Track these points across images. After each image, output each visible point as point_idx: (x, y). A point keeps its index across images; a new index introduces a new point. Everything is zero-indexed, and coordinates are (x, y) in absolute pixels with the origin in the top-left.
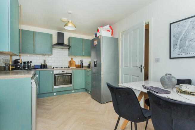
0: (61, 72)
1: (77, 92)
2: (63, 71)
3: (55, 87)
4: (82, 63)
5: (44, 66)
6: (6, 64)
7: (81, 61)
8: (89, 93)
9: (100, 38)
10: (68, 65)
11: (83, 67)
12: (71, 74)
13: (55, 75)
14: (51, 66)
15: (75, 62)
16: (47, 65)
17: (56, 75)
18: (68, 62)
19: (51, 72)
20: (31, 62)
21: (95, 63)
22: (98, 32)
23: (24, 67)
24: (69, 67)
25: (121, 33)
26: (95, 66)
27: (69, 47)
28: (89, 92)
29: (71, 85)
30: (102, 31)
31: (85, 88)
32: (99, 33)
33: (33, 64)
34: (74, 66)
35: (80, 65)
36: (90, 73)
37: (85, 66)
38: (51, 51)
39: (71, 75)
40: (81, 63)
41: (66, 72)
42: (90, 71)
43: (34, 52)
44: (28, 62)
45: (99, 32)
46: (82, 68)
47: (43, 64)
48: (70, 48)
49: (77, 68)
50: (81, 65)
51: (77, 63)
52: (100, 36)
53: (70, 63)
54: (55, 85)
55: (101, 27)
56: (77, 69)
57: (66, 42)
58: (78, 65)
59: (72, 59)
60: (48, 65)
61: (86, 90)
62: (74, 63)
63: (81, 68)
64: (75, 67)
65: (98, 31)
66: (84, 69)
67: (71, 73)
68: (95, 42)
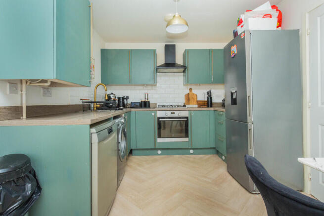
0: (169, 114)
1: (199, 154)
2: (172, 113)
3: (159, 140)
4: (211, 98)
5: (145, 104)
6: (84, 101)
7: (208, 93)
8: (224, 160)
9: (244, 38)
10: (184, 102)
11: (213, 106)
12: (187, 118)
13: (159, 118)
14: (156, 104)
15: (196, 95)
16: (149, 102)
17: (160, 120)
18: (184, 97)
19: (153, 114)
20: (127, 98)
21: (234, 97)
22: (239, 25)
23: (119, 106)
24: (184, 106)
25: (307, 15)
26: (234, 102)
27: (184, 68)
28: (224, 158)
29: (186, 140)
30: (250, 19)
31: (214, 148)
32: (242, 26)
33: (129, 101)
34: (195, 102)
35: (206, 101)
36: (223, 119)
37: (216, 103)
38: (154, 79)
39: (188, 120)
40: (208, 98)
41: (177, 114)
42: (224, 114)
43: (130, 82)
44: (123, 98)
45: (242, 24)
46: (211, 106)
47: (143, 100)
48: (187, 69)
49: (200, 106)
50: (208, 101)
51: (200, 98)
52: (244, 32)
53: (188, 98)
54: (159, 136)
55: (247, 11)
56: (200, 109)
57: (179, 60)
58: (203, 101)
59: (191, 89)
60: (151, 102)
61: (218, 153)
62: (196, 97)
63: (208, 107)
64: (197, 106)
65: (240, 22)
66: (212, 109)
67: (187, 116)
68: (232, 50)
